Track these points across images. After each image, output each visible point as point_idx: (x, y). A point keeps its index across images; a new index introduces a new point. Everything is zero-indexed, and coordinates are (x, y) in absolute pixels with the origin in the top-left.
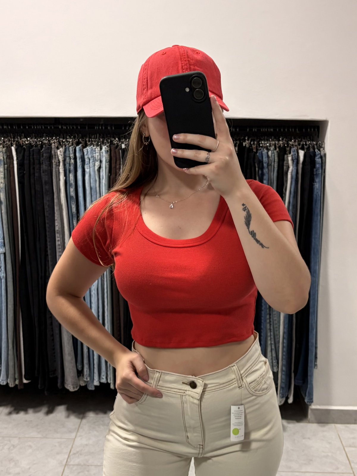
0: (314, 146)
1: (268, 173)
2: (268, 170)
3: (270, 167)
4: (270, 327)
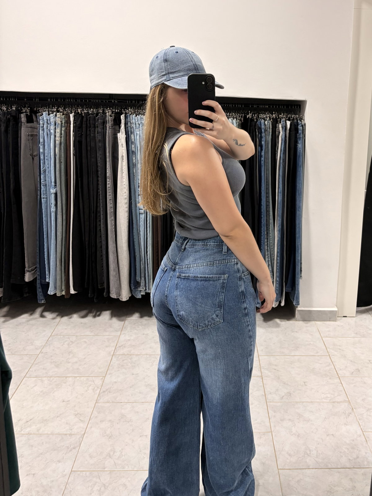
0: (297, 118)
1: (265, 136)
2: (265, 134)
3: (266, 132)
4: (268, 248)
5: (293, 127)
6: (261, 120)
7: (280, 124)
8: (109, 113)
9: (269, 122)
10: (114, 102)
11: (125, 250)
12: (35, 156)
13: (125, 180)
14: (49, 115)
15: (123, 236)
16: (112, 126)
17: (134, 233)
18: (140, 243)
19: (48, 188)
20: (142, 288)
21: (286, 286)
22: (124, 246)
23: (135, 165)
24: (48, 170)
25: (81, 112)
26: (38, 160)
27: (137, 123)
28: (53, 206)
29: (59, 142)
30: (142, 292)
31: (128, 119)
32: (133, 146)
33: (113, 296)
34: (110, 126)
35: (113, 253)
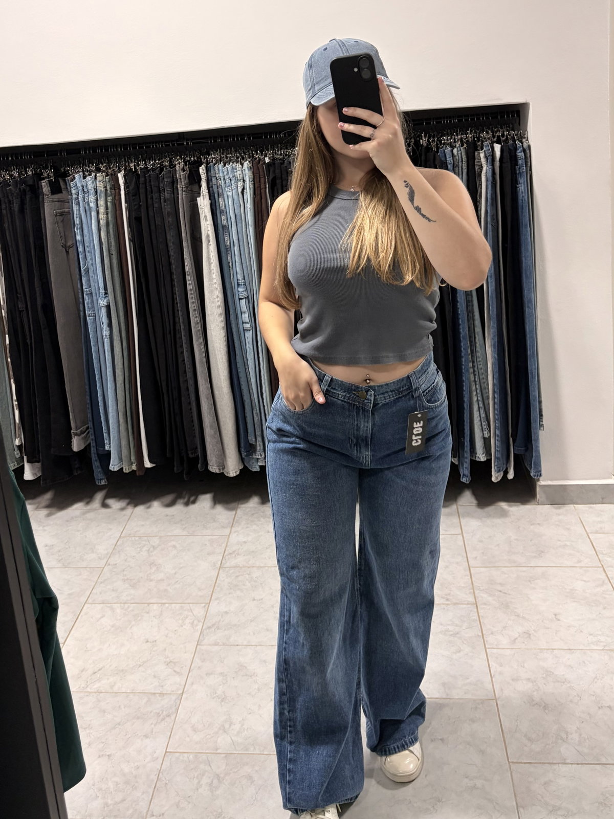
4: (475, 378)
5: (506, 155)
6: (446, 147)
7: (483, 151)
8: (179, 165)
9: (460, 150)
10: (187, 144)
11: (227, 392)
12: (70, 247)
13: (216, 275)
14: (84, 178)
15: (220, 370)
16: (187, 187)
17: (238, 364)
18: (249, 379)
19: (95, 298)
20: (259, 455)
21: (515, 444)
22: (223, 386)
23: (229, 250)
24: (92, 270)
25: (135, 168)
26: (76, 254)
27: (226, 177)
28: (105, 327)
29: (105, 221)
30: (259, 460)
31: (212, 172)
32: (223, 217)
33: (214, 468)
34: (184, 187)
35: (207, 399)
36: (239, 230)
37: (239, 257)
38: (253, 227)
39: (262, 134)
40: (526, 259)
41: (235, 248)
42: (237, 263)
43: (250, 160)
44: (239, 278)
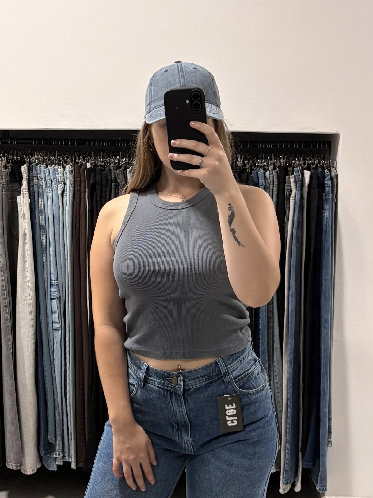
0: (323, 165)
5: (315, 181)
6: (259, 169)
7: (293, 176)
8: (2, 162)
9: (273, 174)
10: (12, 143)
11: (30, 389)
13: (29, 273)
15: (26, 368)
16: (8, 184)
17: (44, 362)
18: (54, 378)
20: (57, 454)
21: (304, 459)
22: (27, 384)
23: (44, 249)
27: (48, 178)
30: (57, 460)
31: (34, 172)
32: (42, 217)
33: (11, 465)
34: (4, 183)
35: (11, 395)
36: (56, 231)
37: (54, 258)
38: (70, 229)
39: (85, 140)
40: (325, 281)
41: (51, 248)
42: (51, 263)
43: (72, 164)
44: (52, 278)
